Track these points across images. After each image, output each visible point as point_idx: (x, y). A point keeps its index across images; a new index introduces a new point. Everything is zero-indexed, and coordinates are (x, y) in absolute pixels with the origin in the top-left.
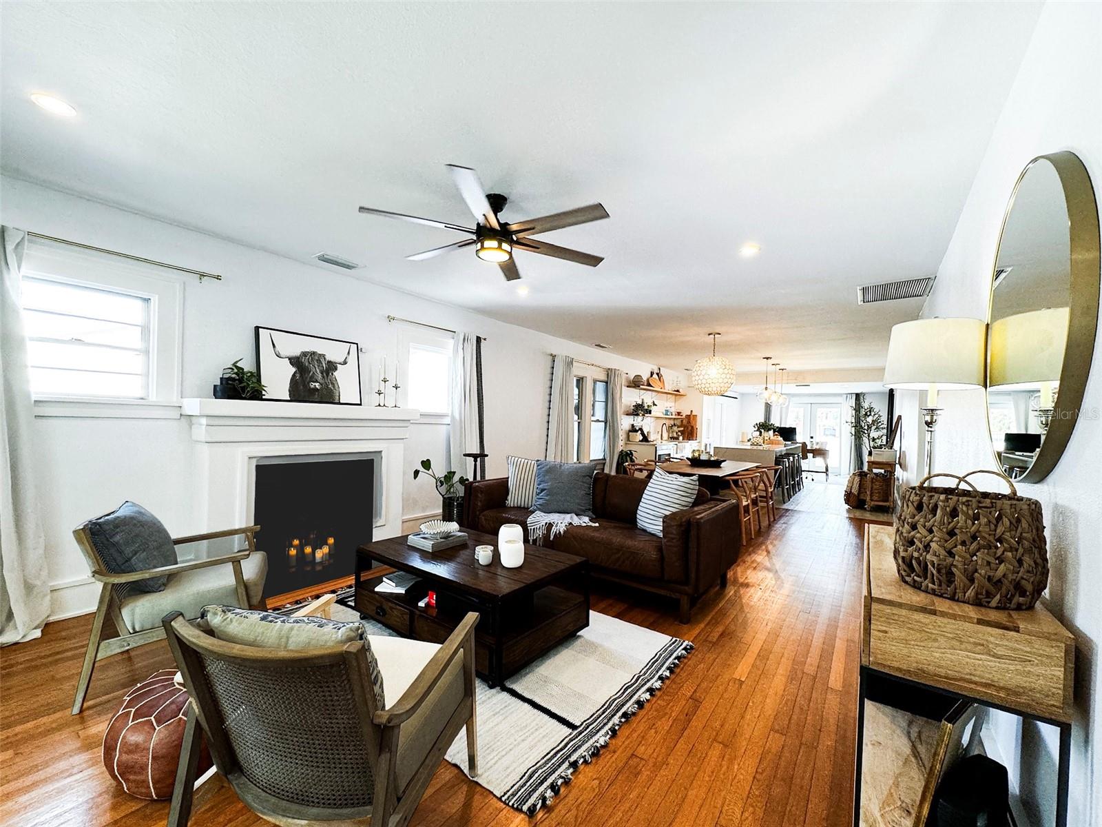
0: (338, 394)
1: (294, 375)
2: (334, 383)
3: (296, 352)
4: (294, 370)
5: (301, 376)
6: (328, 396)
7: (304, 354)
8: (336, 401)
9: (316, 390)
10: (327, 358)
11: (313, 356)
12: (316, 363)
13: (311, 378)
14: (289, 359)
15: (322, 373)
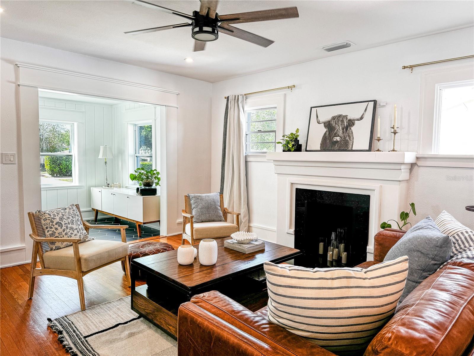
0: (351, 144)
6: (345, 146)
7: (334, 118)
8: (350, 149)
9: (337, 142)
10: (349, 118)
11: (339, 118)
12: (340, 123)
13: (335, 134)
14: (324, 123)
15: (343, 129)
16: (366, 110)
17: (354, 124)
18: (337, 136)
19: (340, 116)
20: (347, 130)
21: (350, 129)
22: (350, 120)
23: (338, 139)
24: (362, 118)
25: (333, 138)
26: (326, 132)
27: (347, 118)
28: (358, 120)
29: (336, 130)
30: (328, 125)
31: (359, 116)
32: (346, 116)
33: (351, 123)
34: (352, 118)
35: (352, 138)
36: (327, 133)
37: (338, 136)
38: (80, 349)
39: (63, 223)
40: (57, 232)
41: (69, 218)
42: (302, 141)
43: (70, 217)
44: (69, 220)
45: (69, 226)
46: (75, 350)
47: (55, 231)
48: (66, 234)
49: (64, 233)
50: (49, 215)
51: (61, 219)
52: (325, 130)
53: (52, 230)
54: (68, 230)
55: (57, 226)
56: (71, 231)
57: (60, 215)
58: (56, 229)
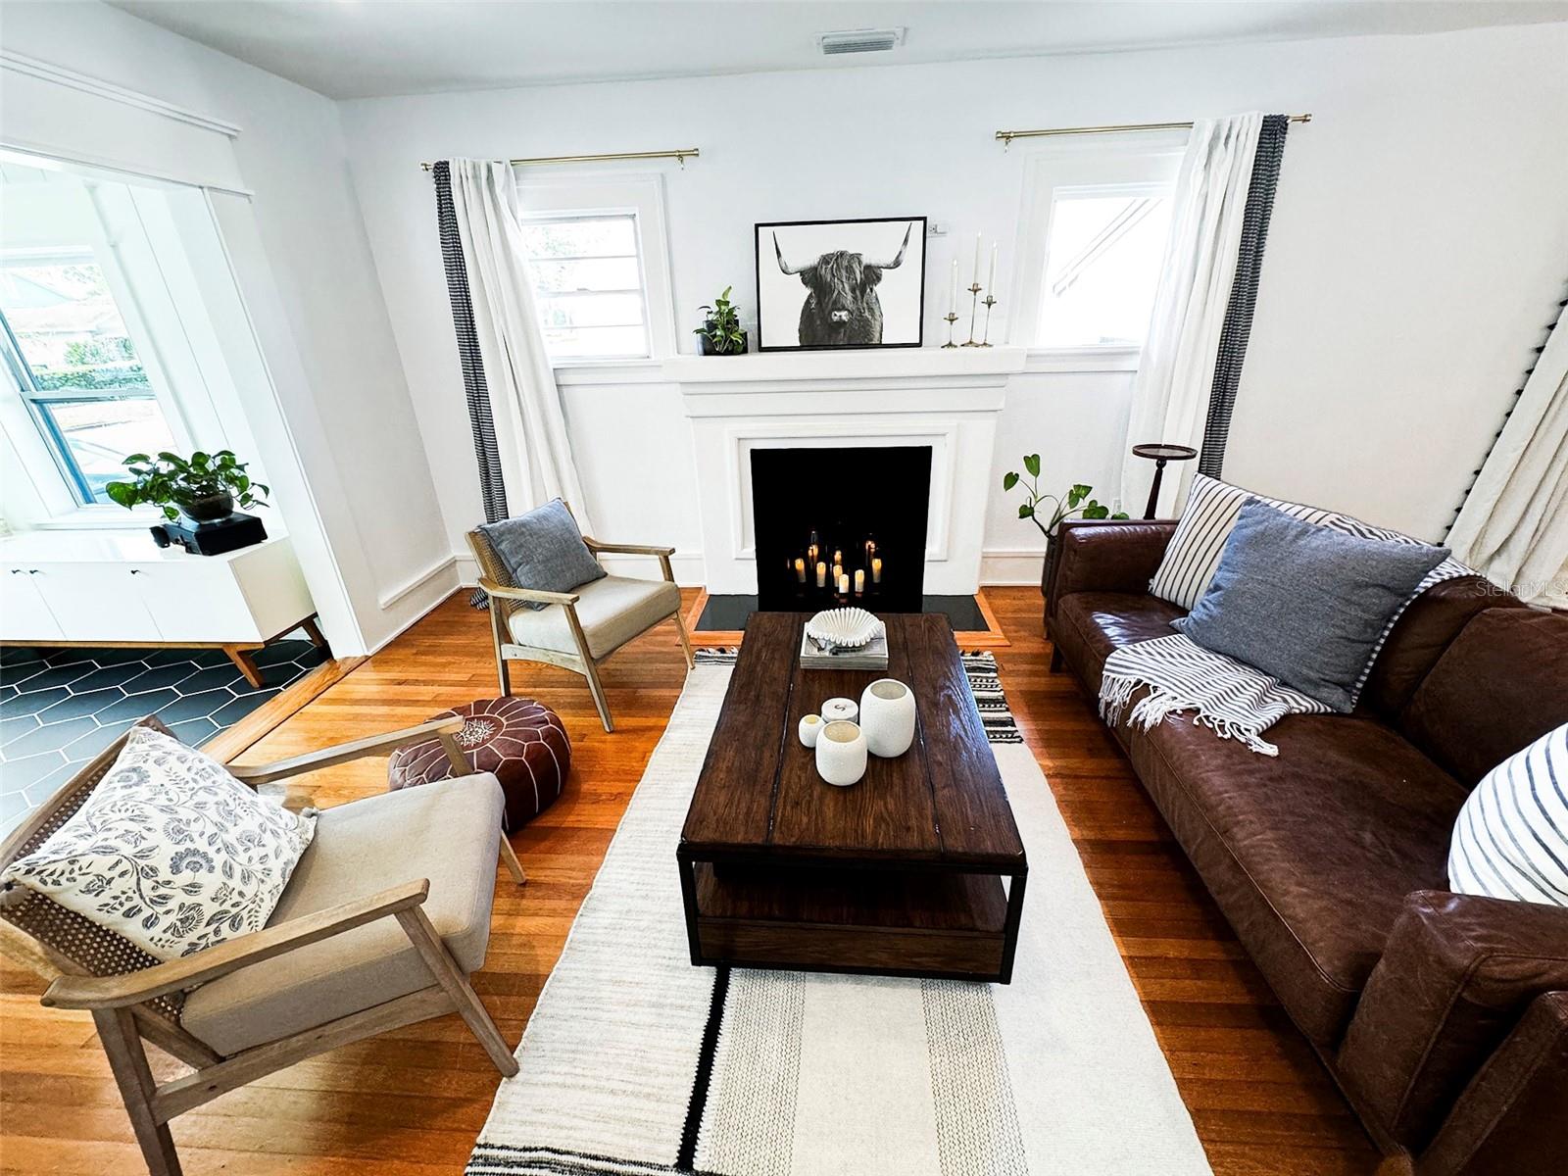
2: (874, 309)
7: (825, 260)
8: (876, 341)
9: (841, 323)
10: (865, 261)
11: (838, 260)
12: (844, 273)
13: (835, 303)
14: (802, 273)
15: (853, 290)
16: (906, 241)
17: (879, 279)
18: (839, 310)
19: (842, 254)
20: (863, 293)
21: (871, 290)
22: (868, 267)
23: (844, 315)
24: (897, 264)
25: (830, 313)
26: (810, 296)
27: (860, 263)
28: (888, 267)
29: (836, 292)
30: (810, 276)
31: (891, 260)
32: (858, 256)
33: (872, 275)
34: (874, 262)
35: (877, 313)
36: (814, 301)
37: (844, 308)
39: (201, 845)
40: (204, 898)
41: (200, 806)
43: (202, 796)
44: (212, 813)
45: (230, 837)
47: (189, 900)
48: (246, 878)
49: (236, 883)
50: (106, 851)
51: (178, 832)
52: (807, 291)
53: (173, 904)
54: (242, 858)
55: (186, 876)
56: (256, 852)
57: (159, 820)
58: (192, 888)
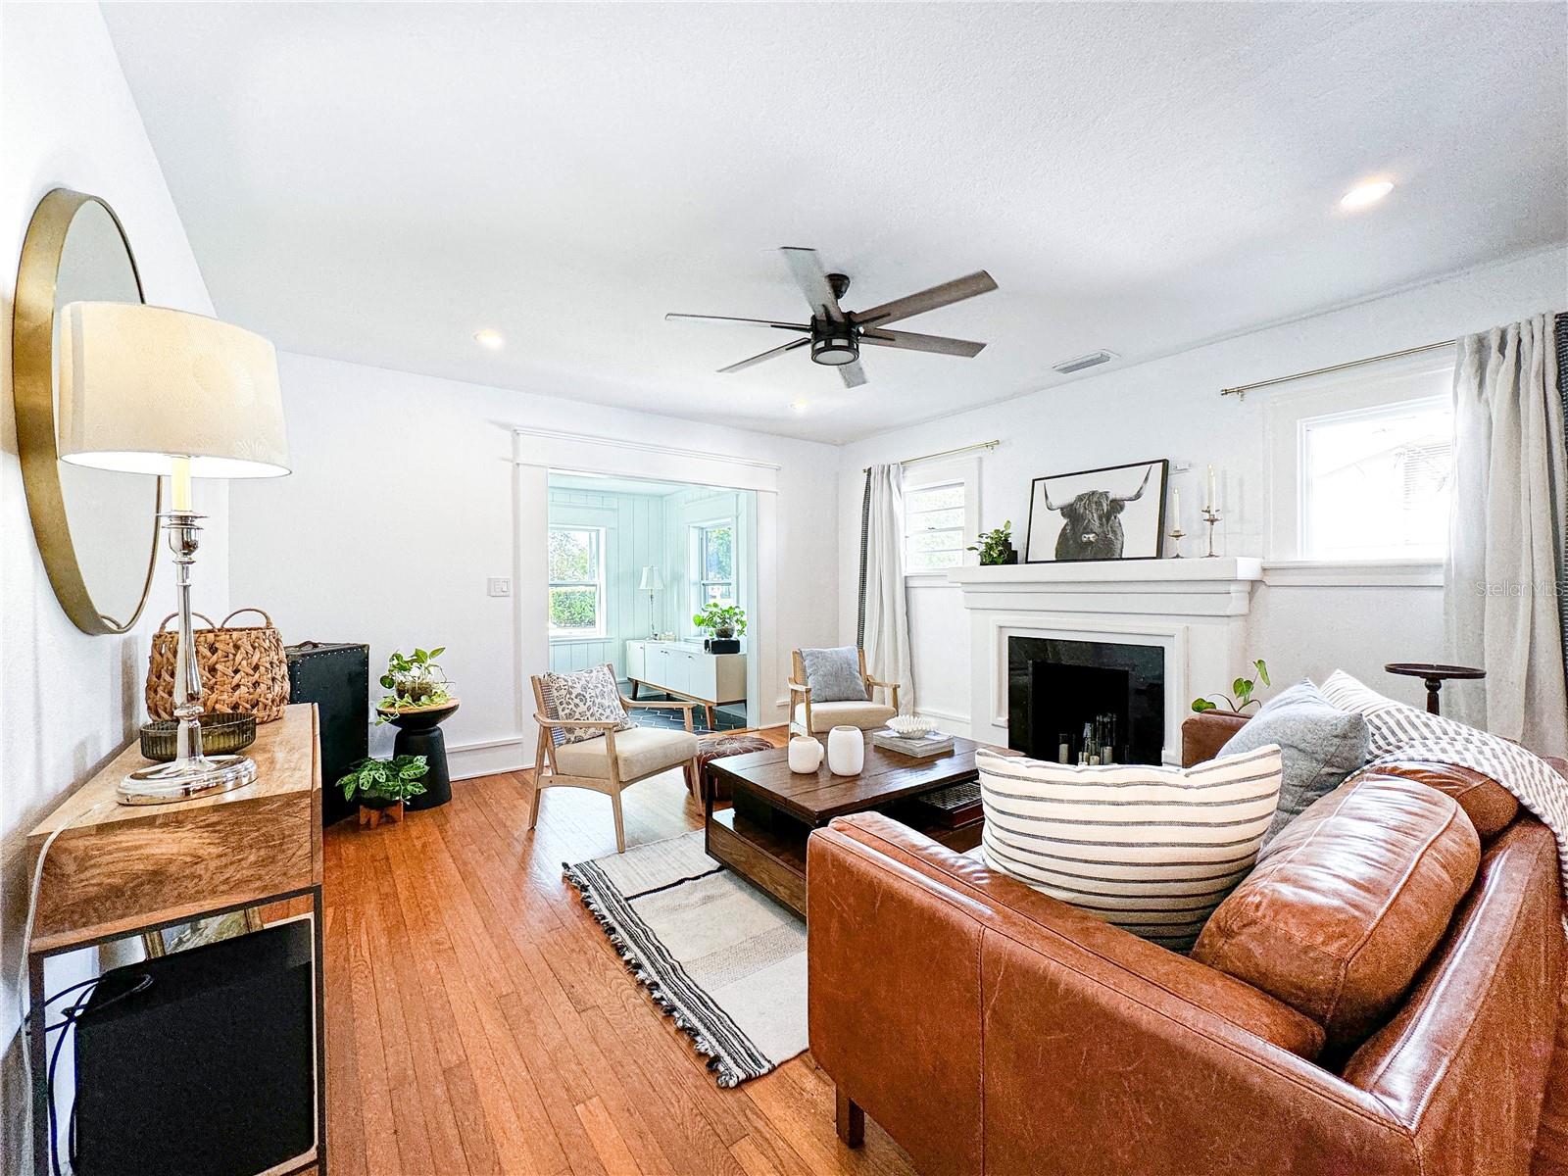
0: (1119, 546)
1: (1064, 529)
2: (1117, 531)
3: (1069, 498)
4: (1065, 521)
5: (1073, 529)
6: (1106, 550)
7: (1080, 498)
8: (1117, 555)
9: (1090, 543)
10: (1111, 496)
11: (1091, 498)
12: (1094, 506)
13: (1085, 528)
14: (1062, 509)
15: (1100, 518)
16: (1146, 479)
17: (1122, 508)
18: (1088, 533)
19: (1093, 493)
20: (1108, 521)
21: (1116, 517)
22: (1114, 501)
23: (1091, 537)
24: (1138, 496)
25: (1080, 536)
26: (1067, 525)
27: (1107, 497)
28: (1131, 499)
29: (1087, 520)
30: (1069, 511)
32: (1106, 493)
33: (1117, 506)
34: (1118, 497)
35: (1120, 535)
36: (1068, 528)
37: (1092, 532)
38: (619, 919)
39: (587, 696)
40: (578, 711)
41: (597, 687)
42: (1017, 544)
43: (600, 685)
44: (598, 691)
45: (597, 701)
46: (610, 919)
47: (574, 709)
48: (592, 715)
49: (588, 714)
50: (566, 681)
51: (584, 688)
53: (570, 707)
54: (596, 709)
55: (577, 701)
56: (600, 711)
57: (583, 682)
58: (577, 705)
